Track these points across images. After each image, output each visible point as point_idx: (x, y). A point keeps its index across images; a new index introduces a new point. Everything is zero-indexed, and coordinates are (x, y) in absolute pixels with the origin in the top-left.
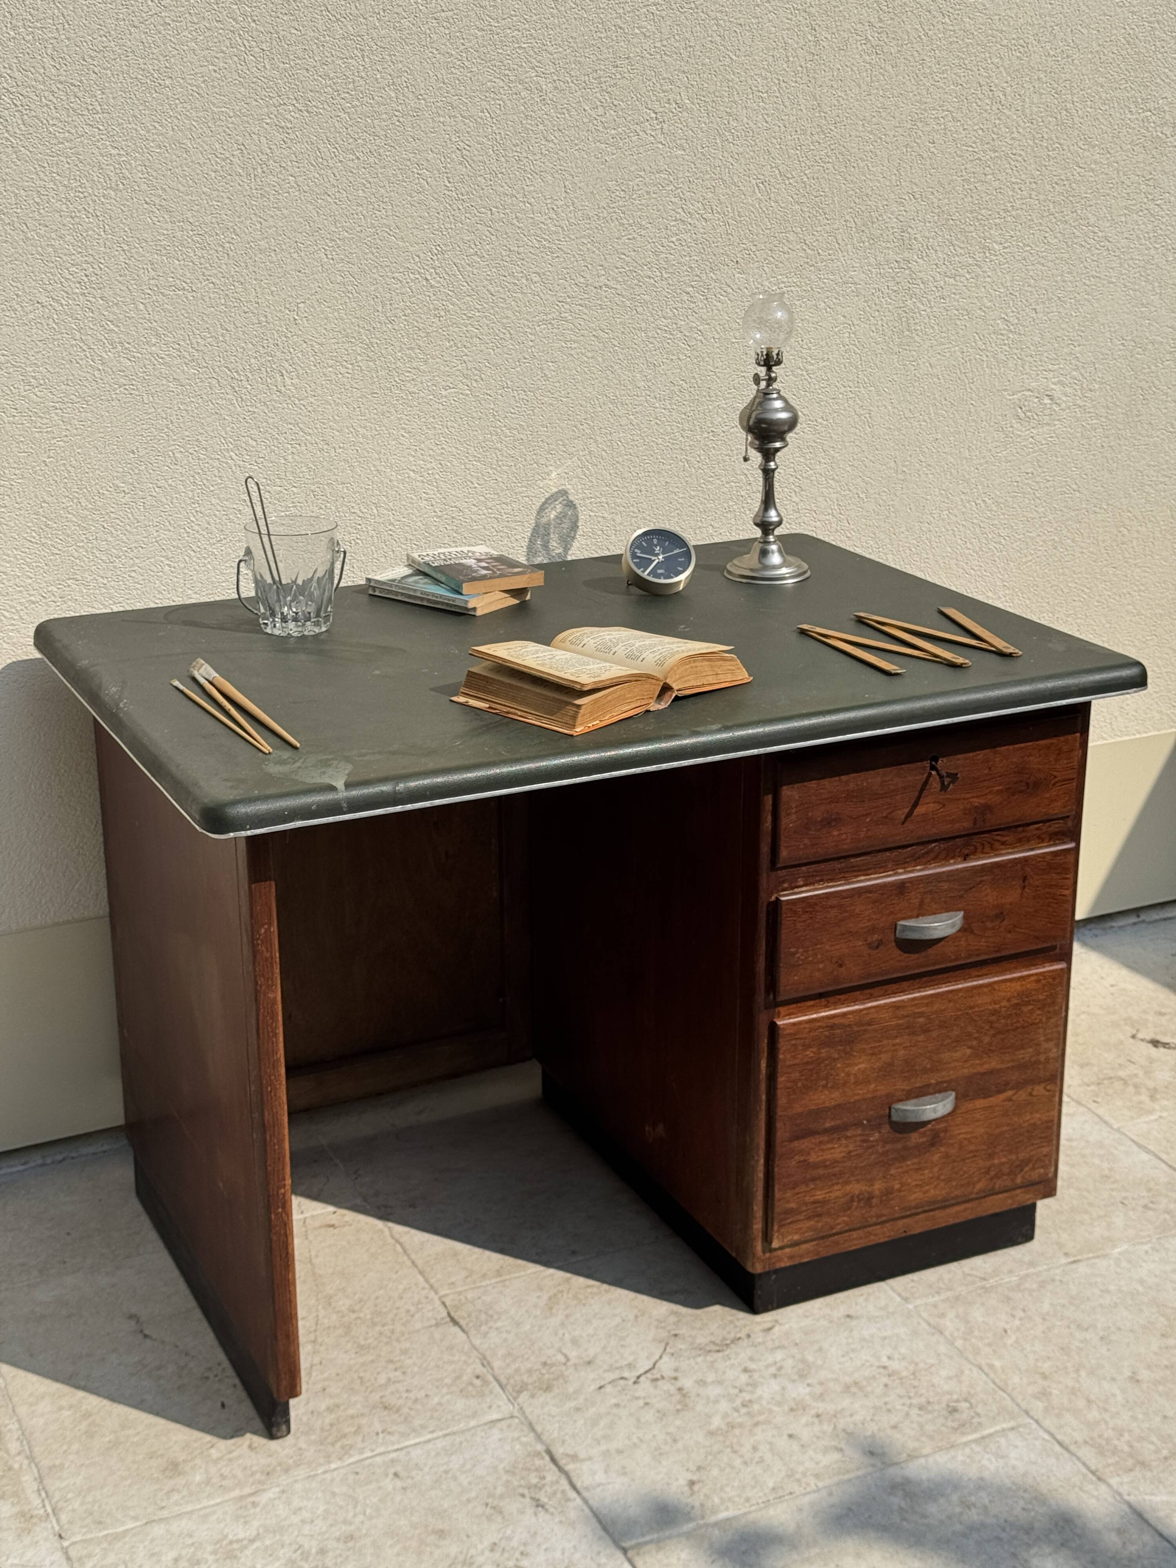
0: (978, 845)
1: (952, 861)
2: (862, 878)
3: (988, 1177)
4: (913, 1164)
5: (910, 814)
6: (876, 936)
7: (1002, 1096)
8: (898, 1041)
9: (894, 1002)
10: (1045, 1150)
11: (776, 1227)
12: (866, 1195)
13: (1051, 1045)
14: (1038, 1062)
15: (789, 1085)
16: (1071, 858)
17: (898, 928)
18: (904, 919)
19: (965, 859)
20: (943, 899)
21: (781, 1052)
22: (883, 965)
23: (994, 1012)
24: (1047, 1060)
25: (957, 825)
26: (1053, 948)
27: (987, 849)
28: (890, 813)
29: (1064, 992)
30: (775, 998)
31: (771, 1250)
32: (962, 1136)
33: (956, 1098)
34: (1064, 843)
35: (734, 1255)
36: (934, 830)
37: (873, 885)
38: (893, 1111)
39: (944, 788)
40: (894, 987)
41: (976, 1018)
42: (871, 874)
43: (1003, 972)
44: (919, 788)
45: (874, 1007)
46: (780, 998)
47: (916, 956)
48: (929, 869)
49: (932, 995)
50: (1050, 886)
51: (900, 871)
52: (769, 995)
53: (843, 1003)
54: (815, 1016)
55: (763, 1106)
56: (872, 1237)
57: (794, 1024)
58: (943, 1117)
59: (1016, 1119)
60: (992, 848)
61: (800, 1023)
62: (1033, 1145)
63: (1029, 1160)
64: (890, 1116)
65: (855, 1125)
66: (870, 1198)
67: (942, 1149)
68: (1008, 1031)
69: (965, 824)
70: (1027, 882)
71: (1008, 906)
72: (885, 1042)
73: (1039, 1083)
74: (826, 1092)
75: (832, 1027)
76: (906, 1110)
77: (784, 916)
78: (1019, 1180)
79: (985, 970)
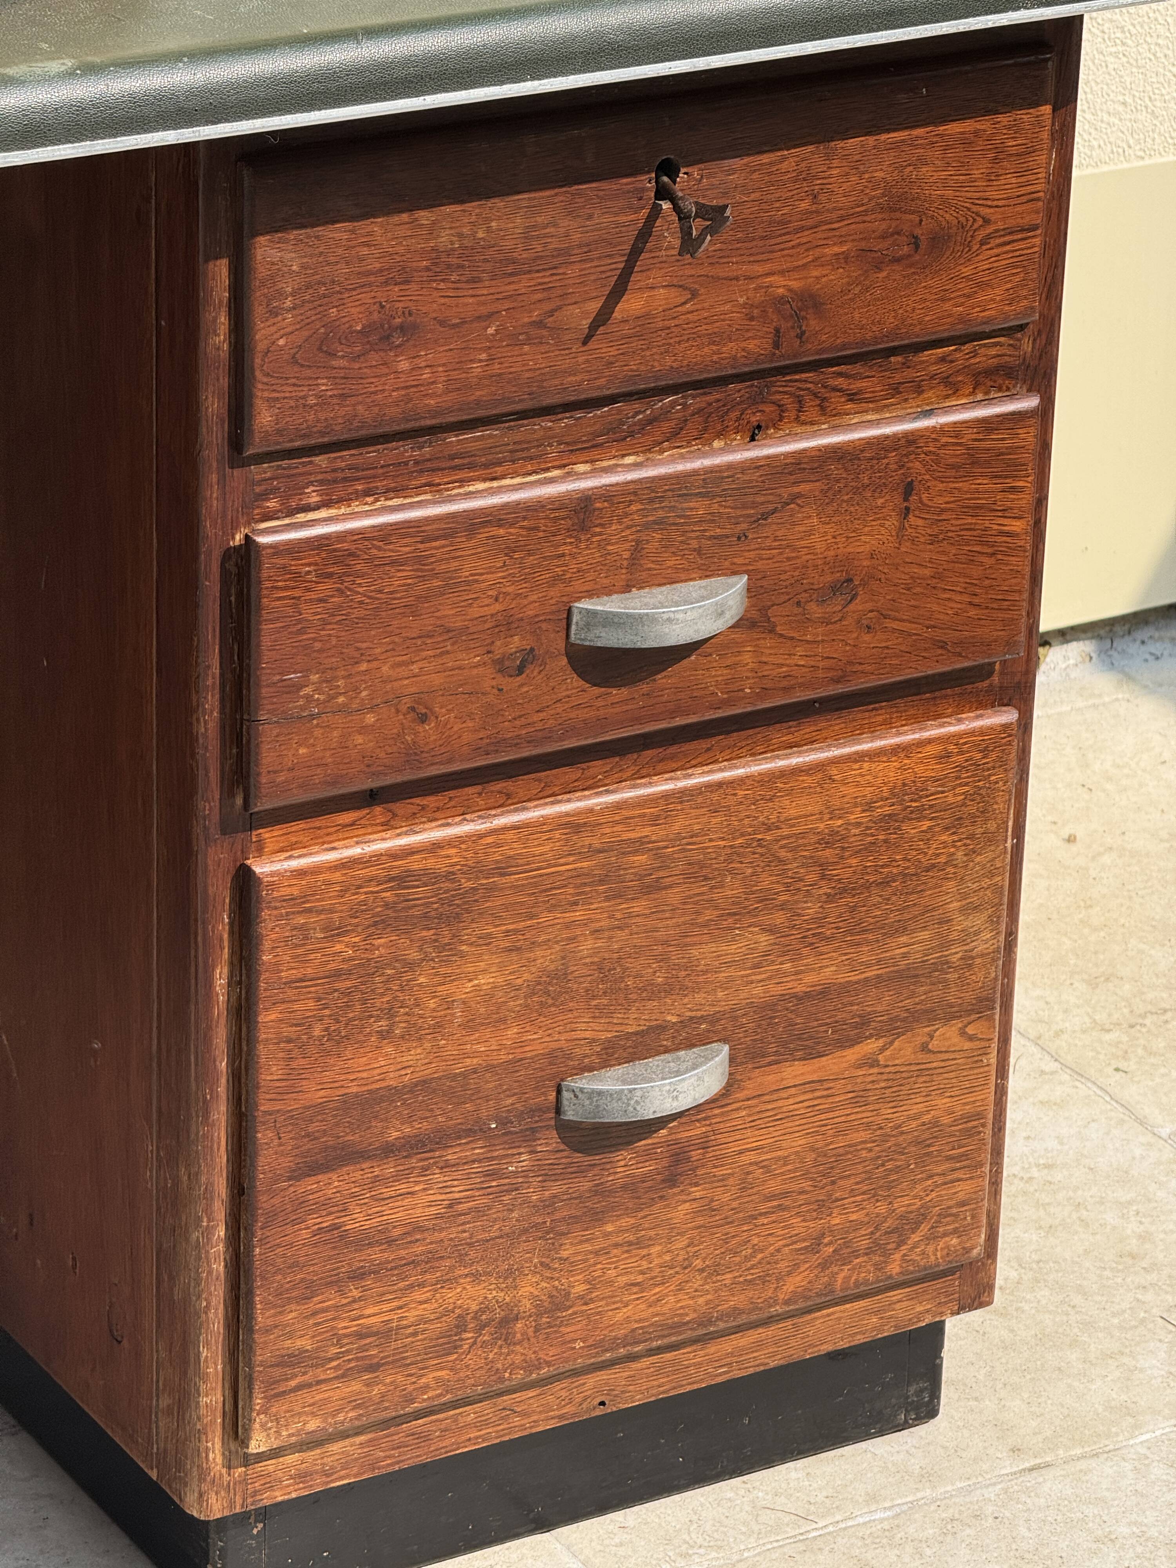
0: (787, 400)
1: (717, 444)
2: (481, 486)
3: (815, 1259)
4: (620, 1231)
5: (602, 318)
6: (516, 638)
7: (853, 1054)
8: (578, 915)
9: (567, 814)
10: (963, 1190)
11: (258, 1402)
12: (499, 1314)
13: (978, 920)
14: (943, 966)
15: (289, 1031)
16: (1028, 436)
17: (575, 618)
18: (590, 594)
19: (753, 439)
20: (694, 544)
21: (267, 945)
22: (536, 717)
23: (829, 840)
24: (968, 961)
25: (730, 349)
26: (984, 672)
27: (812, 413)
28: (551, 313)
29: (1012, 785)
30: (246, 805)
31: (248, 1460)
32: (746, 1158)
33: (732, 1060)
34: (1012, 397)
35: (154, 1475)
36: (669, 361)
37: (505, 506)
38: (566, 1095)
39: (689, 245)
40: (569, 774)
41: (783, 853)
42: (503, 477)
43: (853, 735)
44: (627, 248)
45: (514, 827)
46: (262, 805)
47: (624, 692)
48: (661, 463)
49: (666, 796)
50: (977, 510)
51: (581, 468)
52: (232, 795)
53: (434, 816)
54: (356, 851)
55: (222, 1088)
56: (517, 1420)
57: (301, 873)
58: (698, 1108)
59: (886, 1111)
60: (823, 409)
61: (315, 870)
62: (931, 1177)
63: (922, 1216)
64: (558, 1110)
65: (469, 1132)
66: (507, 1321)
67: (697, 1192)
68: (867, 886)
69: (751, 345)
70: (914, 498)
71: (866, 563)
72: (545, 918)
73: (950, 1018)
74: (390, 1049)
75: (402, 880)
76: (600, 1093)
77: (268, 584)
78: (894, 1268)
79: (807, 729)
